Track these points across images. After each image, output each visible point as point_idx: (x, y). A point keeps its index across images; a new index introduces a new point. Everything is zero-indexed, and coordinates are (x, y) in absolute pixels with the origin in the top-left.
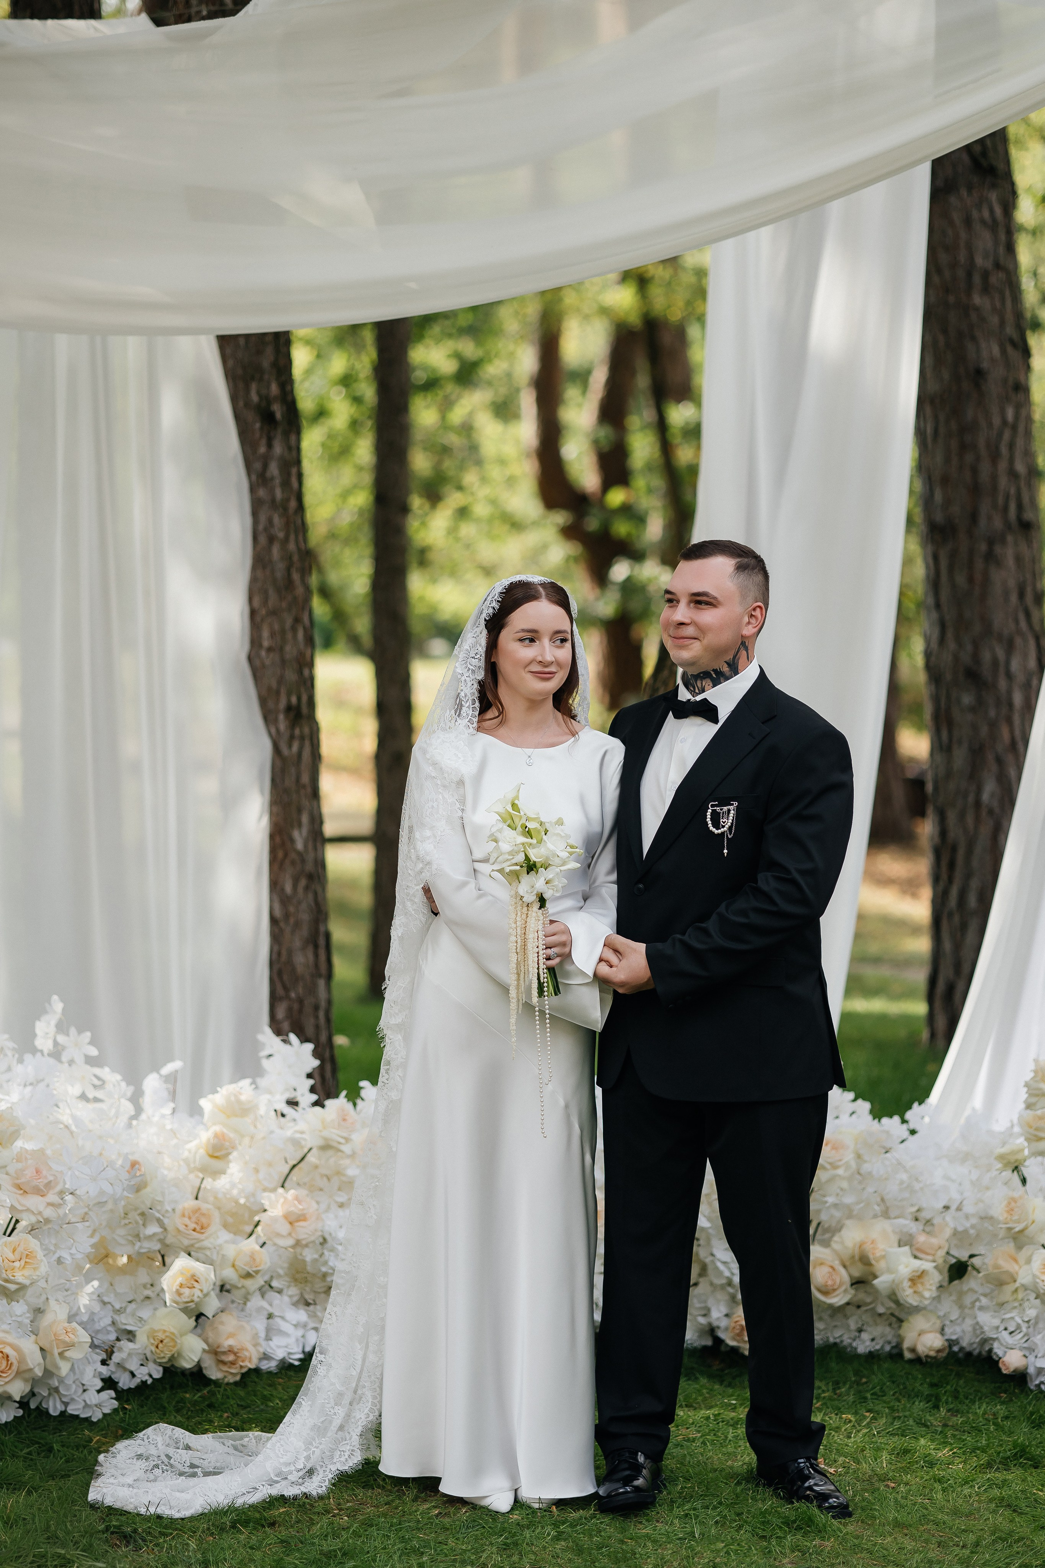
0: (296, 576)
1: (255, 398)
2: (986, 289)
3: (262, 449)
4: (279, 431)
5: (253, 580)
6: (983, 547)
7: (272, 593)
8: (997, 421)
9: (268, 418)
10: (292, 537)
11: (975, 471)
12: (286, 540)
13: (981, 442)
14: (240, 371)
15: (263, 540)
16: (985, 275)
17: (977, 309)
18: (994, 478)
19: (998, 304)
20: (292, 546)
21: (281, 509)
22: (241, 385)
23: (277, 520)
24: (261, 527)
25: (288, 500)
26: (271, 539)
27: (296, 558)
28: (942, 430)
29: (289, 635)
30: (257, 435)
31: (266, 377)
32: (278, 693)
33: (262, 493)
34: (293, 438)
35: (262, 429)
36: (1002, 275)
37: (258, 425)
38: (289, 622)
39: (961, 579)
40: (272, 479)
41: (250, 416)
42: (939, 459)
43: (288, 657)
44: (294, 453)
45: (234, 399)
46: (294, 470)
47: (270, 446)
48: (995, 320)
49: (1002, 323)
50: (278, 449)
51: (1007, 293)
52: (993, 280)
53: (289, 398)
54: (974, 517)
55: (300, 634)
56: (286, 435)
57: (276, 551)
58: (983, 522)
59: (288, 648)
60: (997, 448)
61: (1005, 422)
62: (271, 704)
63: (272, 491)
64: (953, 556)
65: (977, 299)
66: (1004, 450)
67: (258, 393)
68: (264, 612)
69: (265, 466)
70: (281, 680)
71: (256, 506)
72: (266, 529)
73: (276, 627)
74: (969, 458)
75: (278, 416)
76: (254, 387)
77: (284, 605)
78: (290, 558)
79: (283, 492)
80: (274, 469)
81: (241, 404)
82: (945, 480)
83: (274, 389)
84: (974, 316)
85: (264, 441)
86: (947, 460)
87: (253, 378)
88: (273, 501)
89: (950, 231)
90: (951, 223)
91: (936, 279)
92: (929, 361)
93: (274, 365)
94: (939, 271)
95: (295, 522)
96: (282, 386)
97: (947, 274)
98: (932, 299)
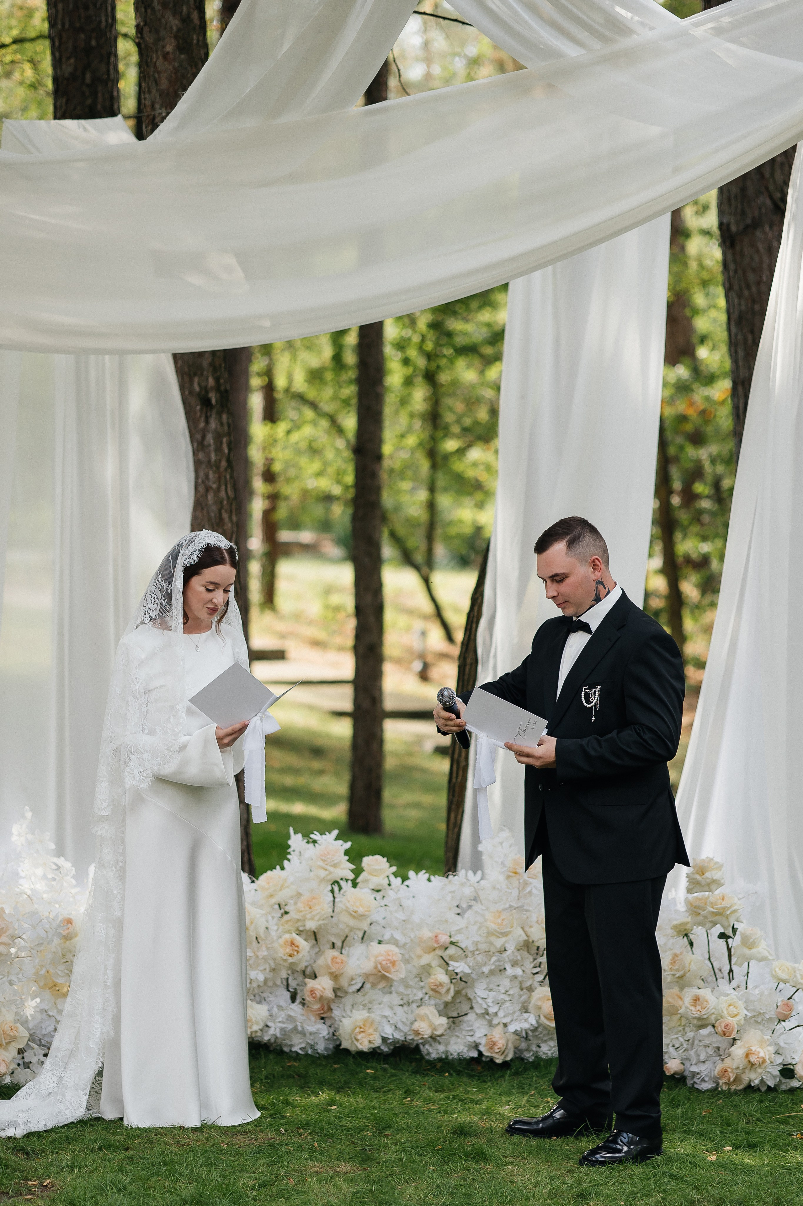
1: (197, 388)
3: (202, 425)
4: (214, 411)
9: (206, 402)
10: (223, 487)
12: (219, 489)
14: (186, 369)
15: (201, 489)
20: (223, 494)
21: (214, 468)
22: (187, 379)
23: (211, 475)
24: (200, 481)
25: (220, 461)
26: (207, 489)
27: (225, 502)
30: (198, 414)
31: (205, 373)
33: (201, 456)
34: (224, 417)
35: (201, 410)
37: (198, 408)
40: (209, 446)
41: (193, 401)
44: (226, 428)
45: (182, 388)
46: (224, 440)
47: (207, 422)
50: (213, 425)
53: (222, 388)
56: (219, 414)
57: (210, 497)
63: (208, 455)
67: (199, 384)
69: (204, 437)
71: (197, 465)
72: (203, 482)
75: (213, 401)
76: (196, 380)
78: (222, 503)
79: (216, 455)
80: (210, 439)
81: (187, 392)
83: (211, 382)
85: (203, 419)
87: (195, 375)
88: (209, 461)
89: (756, 257)
90: (758, 251)
91: (746, 293)
92: (741, 354)
93: (212, 364)
94: (748, 287)
95: (225, 477)
96: (217, 380)
97: (754, 289)
98: (743, 308)
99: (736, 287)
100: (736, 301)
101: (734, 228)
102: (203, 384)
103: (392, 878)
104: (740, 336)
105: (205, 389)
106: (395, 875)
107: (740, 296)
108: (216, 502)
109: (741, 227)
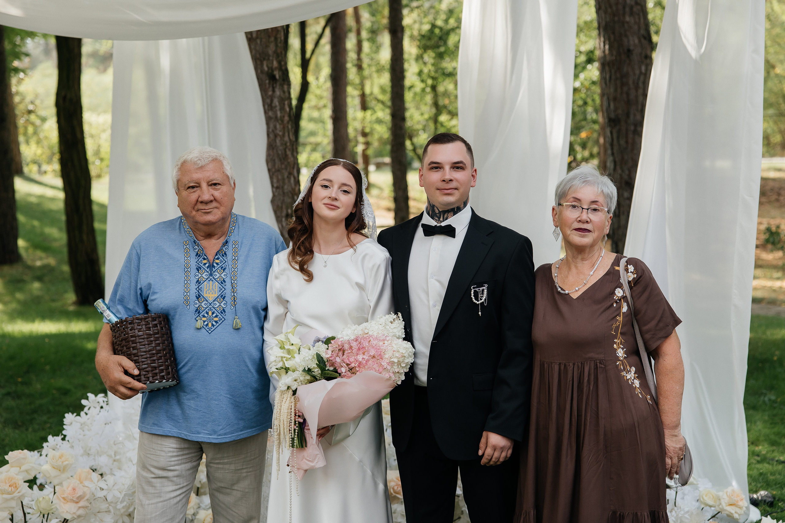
0: (289, 153)
1: (266, 69)
2: (632, 14)
3: (270, 93)
4: (278, 84)
5: (268, 155)
6: (632, 128)
7: (277, 161)
8: (637, 72)
9: (272, 78)
10: (287, 134)
11: (628, 94)
12: (284, 135)
13: (631, 82)
14: (258, 56)
15: (272, 136)
16: (631, 8)
17: (627, 23)
18: (637, 97)
19: (637, 20)
20: (286, 138)
21: (280, 122)
22: (259, 63)
24: (271, 130)
25: (284, 117)
26: (276, 136)
28: (613, 77)
29: (286, 181)
30: (267, 86)
31: (271, 58)
32: (282, 208)
33: (270, 114)
34: (286, 87)
35: (269, 83)
37: (267, 81)
38: (286, 174)
39: (622, 142)
40: (276, 107)
42: (612, 90)
43: (286, 191)
44: (287, 94)
45: (256, 69)
46: (286, 103)
47: (274, 91)
48: (636, 27)
49: (639, 28)
50: (278, 92)
51: (641, 15)
52: (635, 9)
53: (283, 68)
54: (628, 115)
55: (292, 180)
56: (282, 85)
57: (278, 141)
58: (632, 117)
59: (286, 187)
60: (638, 84)
61: (641, 73)
62: (279, 214)
63: (276, 113)
64: (619, 132)
65: (627, 19)
66: (641, 84)
67: (267, 66)
68: (274, 170)
69: (272, 101)
70: (283, 202)
71: (268, 120)
72: (273, 131)
73: (280, 177)
74: (625, 89)
75: (277, 77)
76: (265, 63)
77: (283, 166)
78: (286, 144)
79: (281, 113)
80: (276, 102)
81: (259, 71)
82: (615, 99)
83: (275, 64)
84: (626, 25)
85: (271, 89)
86: (616, 90)
87: (264, 59)
88: (276, 117)
93: (275, 52)
95: (288, 127)
96: (279, 63)
102: (270, 66)
105: (271, 69)
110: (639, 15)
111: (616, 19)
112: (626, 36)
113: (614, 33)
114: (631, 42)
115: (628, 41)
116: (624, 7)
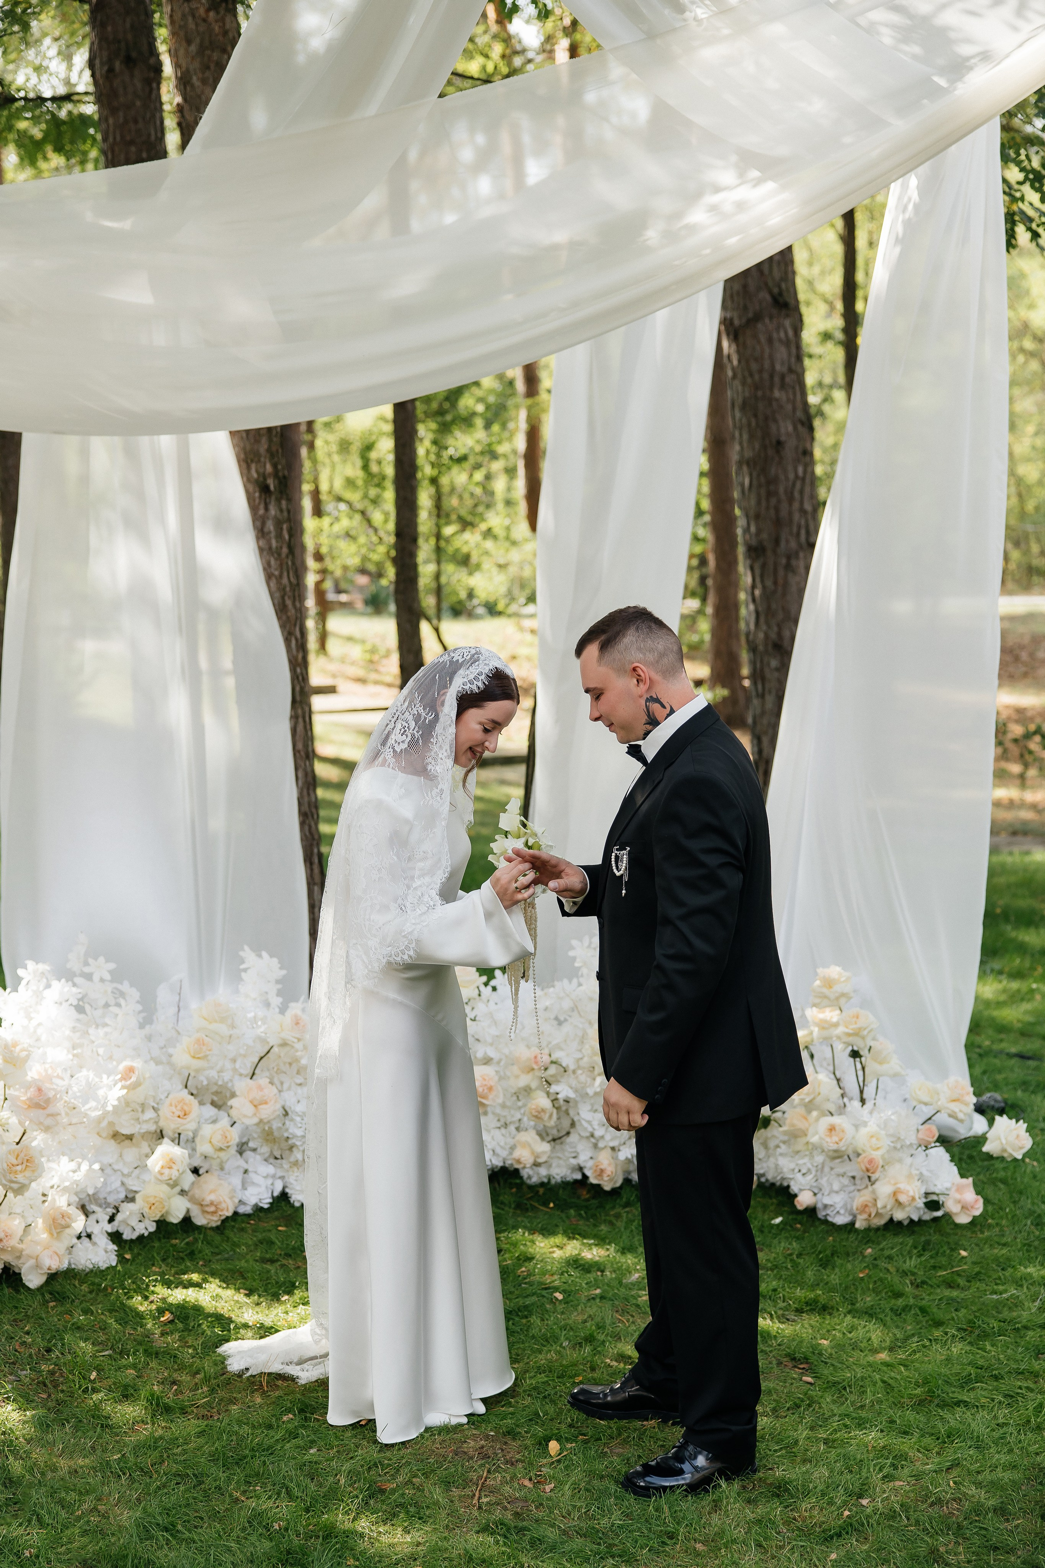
0: (289, 602)
1: (255, 475)
2: (783, 386)
3: (261, 512)
4: (273, 498)
8: (791, 475)
9: (265, 489)
10: (285, 574)
11: (777, 509)
12: (281, 576)
13: (781, 491)
14: (243, 457)
16: (783, 377)
17: (777, 400)
18: (790, 513)
19: (791, 397)
20: (285, 580)
21: (276, 555)
22: (247, 466)
23: (273, 562)
25: (281, 548)
26: (270, 576)
27: (288, 589)
30: (257, 501)
31: (262, 459)
33: (262, 543)
34: (283, 503)
35: (260, 497)
36: (794, 377)
37: (257, 494)
40: (270, 532)
41: (251, 488)
42: (753, 502)
44: (285, 514)
46: (284, 527)
47: (267, 509)
48: (789, 407)
49: (795, 411)
50: (273, 511)
51: (798, 388)
52: (788, 380)
53: (280, 474)
54: (777, 541)
56: (278, 501)
58: (783, 544)
60: (792, 493)
61: (797, 477)
63: (270, 541)
64: (764, 567)
65: (777, 394)
66: (797, 495)
67: (257, 471)
69: (263, 524)
74: (773, 501)
75: (272, 488)
76: (253, 466)
78: (284, 589)
79: (277, 542)
80: (270, 526)
81: (245, 479)
82: (757, 517)
83: (269, 468)
84: (774, 404)
85: (262, 506)
87: (252, 461)
88: (270, 548)
89: (758, 348)
90: (759, 342)
91: (749, 380)
92: (745, 437)
93: (269, 450)
94: (751, 375)
95: (287, 563)
96: (275, 466)
97: (757, 377)
98: (747, 394)
99: (739, 376)
100: (740, 388)
101: (736, 322)
102: (261, 470)
103: (482, 988)
104: (744, 421)
105: (264, 476)
106: (486, 984)
107: (744, 383)
108: (279, 589)
109: (744, 321)
110: (793, 388)
111: (760, 393)
112: (775, 421)
113: (755, 416)
114: (783, 430)
115: (778, 429)
116: (772, 376)
